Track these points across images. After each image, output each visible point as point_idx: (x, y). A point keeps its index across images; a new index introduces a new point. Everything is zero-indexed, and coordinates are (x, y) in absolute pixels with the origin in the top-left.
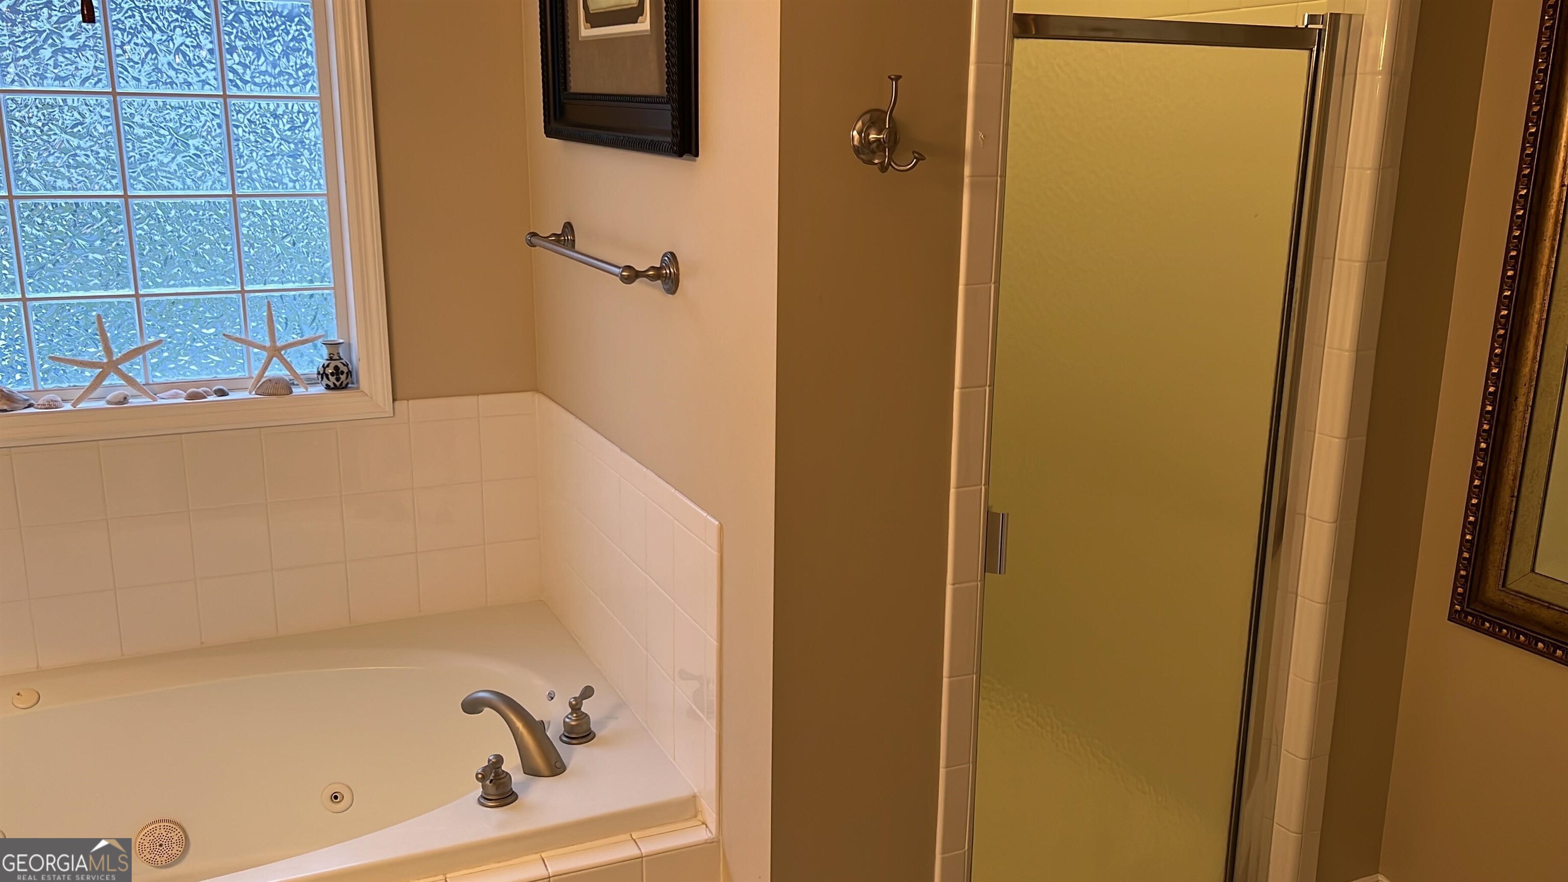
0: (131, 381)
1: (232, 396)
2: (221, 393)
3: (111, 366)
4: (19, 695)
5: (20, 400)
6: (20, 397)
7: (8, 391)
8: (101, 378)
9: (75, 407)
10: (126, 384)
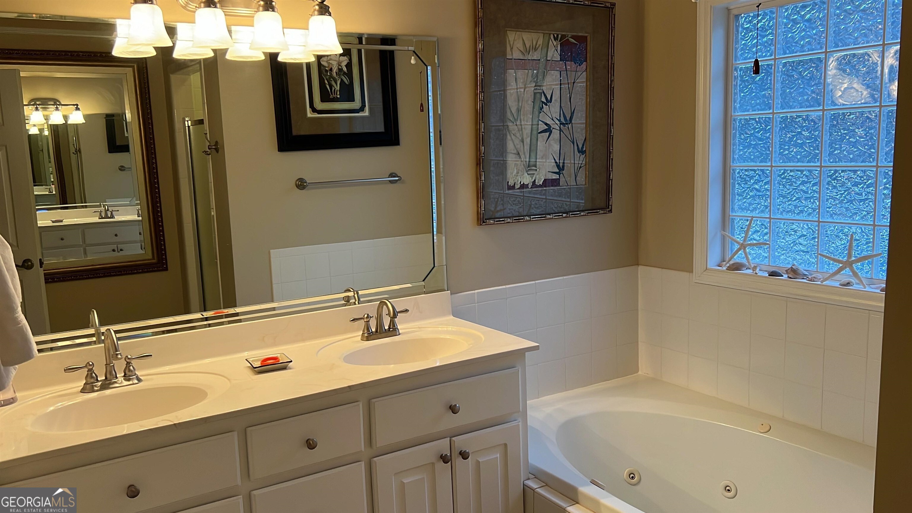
0: (855, 274)
3: (849, 264)
4: (762, 425)
5: (801, 274)
6: (802, 273)
7: (797, 268)
8: (840, 270)
9: (822, 283)
10: (852, 275)
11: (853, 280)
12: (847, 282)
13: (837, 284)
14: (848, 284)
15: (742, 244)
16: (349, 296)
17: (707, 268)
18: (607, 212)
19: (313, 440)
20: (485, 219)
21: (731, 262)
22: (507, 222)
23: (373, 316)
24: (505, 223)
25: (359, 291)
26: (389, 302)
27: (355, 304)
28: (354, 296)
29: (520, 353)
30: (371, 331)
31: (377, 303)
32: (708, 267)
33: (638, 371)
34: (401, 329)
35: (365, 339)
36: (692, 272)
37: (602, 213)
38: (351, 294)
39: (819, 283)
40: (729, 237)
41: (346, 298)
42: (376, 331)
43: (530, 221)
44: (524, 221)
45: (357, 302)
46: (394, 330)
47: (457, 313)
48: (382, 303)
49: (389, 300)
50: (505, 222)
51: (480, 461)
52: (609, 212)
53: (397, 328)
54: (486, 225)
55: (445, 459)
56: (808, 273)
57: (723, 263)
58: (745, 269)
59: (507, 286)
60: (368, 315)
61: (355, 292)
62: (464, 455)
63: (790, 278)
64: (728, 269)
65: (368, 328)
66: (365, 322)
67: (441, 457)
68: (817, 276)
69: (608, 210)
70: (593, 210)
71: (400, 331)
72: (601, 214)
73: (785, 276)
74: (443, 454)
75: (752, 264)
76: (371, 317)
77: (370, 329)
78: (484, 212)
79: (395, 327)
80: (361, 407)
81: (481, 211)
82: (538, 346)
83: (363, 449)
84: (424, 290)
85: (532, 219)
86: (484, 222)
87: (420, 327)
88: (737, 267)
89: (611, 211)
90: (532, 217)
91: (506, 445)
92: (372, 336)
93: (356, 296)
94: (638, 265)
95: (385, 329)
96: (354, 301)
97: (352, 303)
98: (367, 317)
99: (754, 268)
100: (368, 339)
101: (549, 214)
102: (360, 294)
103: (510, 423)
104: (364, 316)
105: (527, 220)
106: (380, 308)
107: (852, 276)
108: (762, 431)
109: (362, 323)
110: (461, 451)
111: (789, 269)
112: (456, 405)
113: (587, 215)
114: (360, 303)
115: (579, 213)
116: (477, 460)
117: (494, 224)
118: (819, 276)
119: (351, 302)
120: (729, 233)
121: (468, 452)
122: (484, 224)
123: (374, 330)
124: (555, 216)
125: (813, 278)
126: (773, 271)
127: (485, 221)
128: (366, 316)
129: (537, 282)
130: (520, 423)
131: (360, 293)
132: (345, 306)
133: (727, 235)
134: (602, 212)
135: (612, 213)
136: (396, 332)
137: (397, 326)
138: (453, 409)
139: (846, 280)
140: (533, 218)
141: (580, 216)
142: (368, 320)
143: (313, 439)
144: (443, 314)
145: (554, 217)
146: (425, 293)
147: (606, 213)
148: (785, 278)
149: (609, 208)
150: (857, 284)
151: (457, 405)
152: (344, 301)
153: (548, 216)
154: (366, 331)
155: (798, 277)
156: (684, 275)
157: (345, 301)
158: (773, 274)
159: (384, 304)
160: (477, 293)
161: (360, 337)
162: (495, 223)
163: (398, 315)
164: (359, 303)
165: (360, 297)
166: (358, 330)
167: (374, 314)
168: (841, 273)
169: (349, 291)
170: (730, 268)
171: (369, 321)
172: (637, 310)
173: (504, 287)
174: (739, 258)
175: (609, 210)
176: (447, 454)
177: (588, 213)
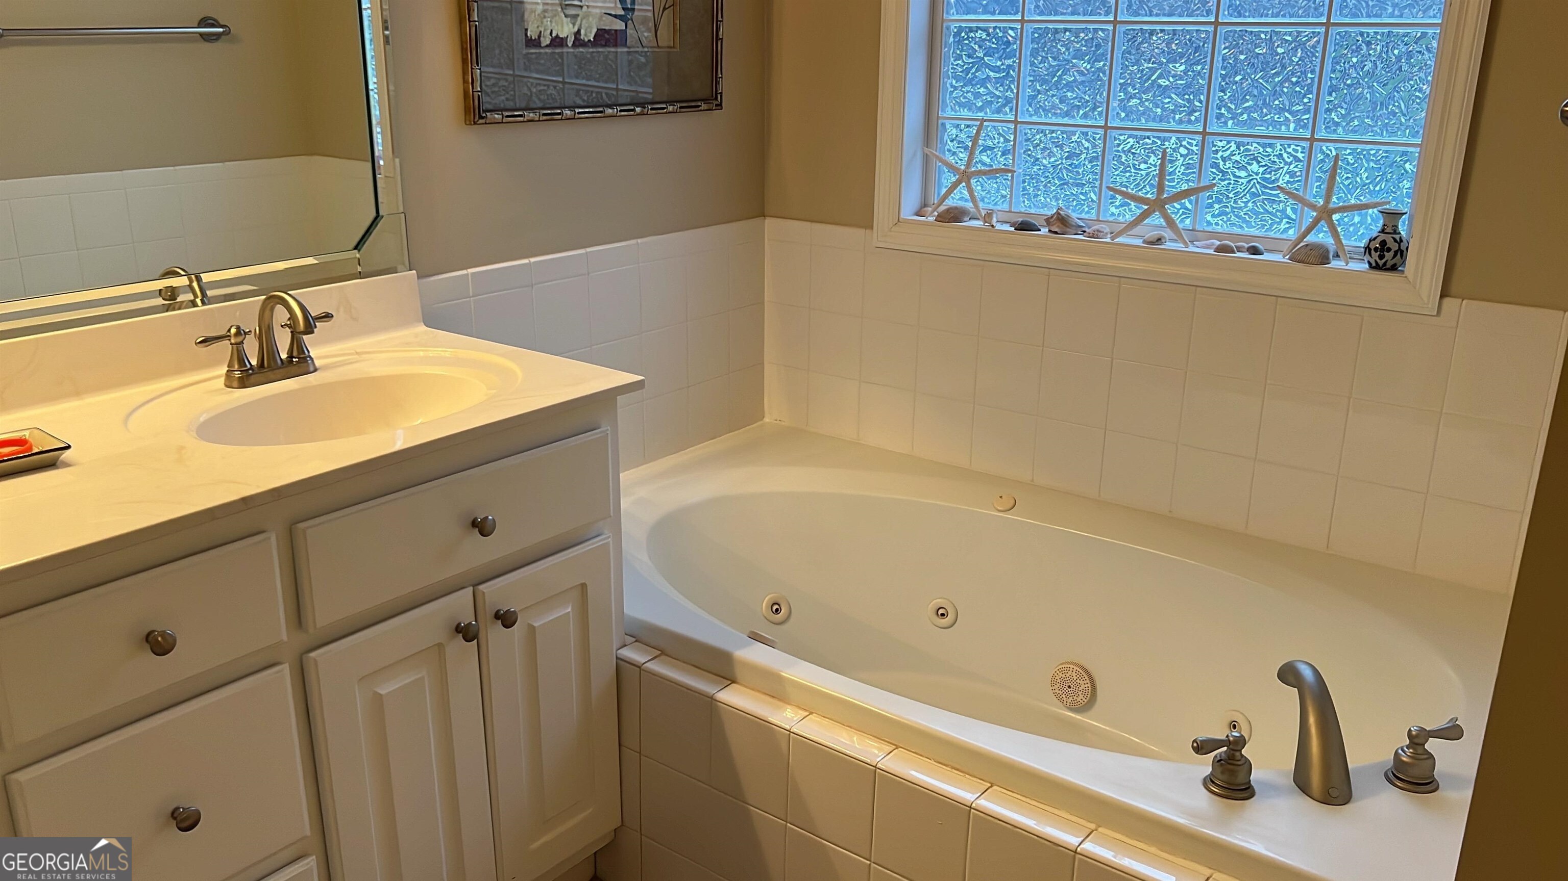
0: (1171, 223)
1: (1266, 256)
2: (1255, 251)
3: (1158, 205)
4: (1001, 497)
5: (1073, 226)
6: (1076, 223)
7: (1066, 215)
8: (1145, 215)
9: (1113, 240)
10: (1166, 226)
11: (1167, 234)
12: (1158, 237)
13: (1138, 242)
14: (1159, 240)
15: (965, 171)
16: (171, 286)
17: (900, 220)
18: (714, 108)
19: (163, 634)
20: (484, 111)
21: (942, 208)
22: (529, 118)
23: (250, 331)
24: (524, 122)
25: (201, 275)
26: (290, 295)
27: (194, 304)
28: (190, 286)
29: (606, 399)
30: (249, 366)
31: (258, 301)
32: (902, 216)
33: (764, 417)
34: (319, 358)
35: (235, 384)
36: (871, 227)
37: (706, 108)
38: (180, 282)
39: (1108, 240)
40: (937, 157)
41: (166, 293)
42: (261, 365)
43: (574, 119)
44: (562, 119)
45: (198, 301)
46: (302, 360)
47: (433, 320)
48: (272, 300)
49: (289, 292)
50: (525, 120)
51: (536, 625)
52: (717, 108)
53: (310, 357)
54: (486, 123)
55: (467, 633)
56: (1083, 223)
57: (926, 209)
58: (968, 219)
59: (533, 260)
60: (238, 328)
61: (193, 276)
62: (506, 619)
63: (1056, 233)
64: (939, 219)
65: (241, 358)
66: (231, 344)
67: (458, 629)
68: (1102, 227)
69: (715, 102)
70: (689, 104)
71: (318, 363)
72: (704, 110)
73: (1044, 231)
74: (460, 624)
75: (982, 211)
76: (246, 333)
77: (246, 361)
78: (480, 94)
79: (304, 353)
80: (273, 541)
81: (473, 92)
82: (643, 380)
83: (285, 638)
84: (359, 269)
85: (577, 116)
86: (481, 117)
87: (358, 351)
88: (954, 216)
89: (719, 106)
90: (577, 111)
91: (583, 586)
92: (253, 377)
93: (195, 285)
94: (764, 215)
95: (281, 359)
96: (191, 297)
97: (185, 304)
98: (236, 335)
99: (988, 217)
100: (244, 383)
101: (610, 106)
102: (204, 281)
103: (591, 542)
104: (229, 331)
105: (568, 117)
106: (267, 312)
107: (1165, 228)
108: (999, 508)
109: (225, 349)
110: (498, 611)
111: (1052, 217)
112: (487, 517)
113: (680, 112)
114: (206, 302)
115: (664, 106)
116: (529, 624)
117: (502, 123)
118: (1105, 228)
119: (183, 302)
120: (936, 151)
121: (514, 612)
122: (481, 121)
123: (254, 362)
124: (621, 111)
125: (1096, 233)
126: (1022, 221)
127: (484, 115)
128: (233, 331)
129: (589, 250)
130: (610, 539)
131: (206, 278)
132: (167, 311)
133: (933, 153)
134: (704, 106)
135: (722, 109)
136: (308, 366)
137: (308, 352)
138: (482, 527)
139: (1153, 234)
140: (579, 113)
141: (666, 113)
142: (239, 339)
143: (164, 632)
144: (404, 322)
145: (619, 114)
146: (360, 276)
147: (712, 110)
148: (1044, 232)
149: (716, 98)
150: (1171, 240)
151: (490, 517)
152: (161, 299)
153: (609, 111)
154: (236, 367)
155: (1068, 230)
156: (853, 235)
157: (164, 299)
158: (1025, 226)
159: (277, 300)
160: (473, 274)
161: (223, 380)
162: (505, 120)
163: (316, 327)
164: (203, 303)
165: (204, 286)
166: (212, 363)
167: (252, 324)
168: (1145, 222)
169: (178, 275)
170: (941, 218)
171: (242, 342)
172: (763, 303)
173: (525, 261)
174: (958, 199)
175: (717, 103)
176: (470, 623)
177: (681, 107)
